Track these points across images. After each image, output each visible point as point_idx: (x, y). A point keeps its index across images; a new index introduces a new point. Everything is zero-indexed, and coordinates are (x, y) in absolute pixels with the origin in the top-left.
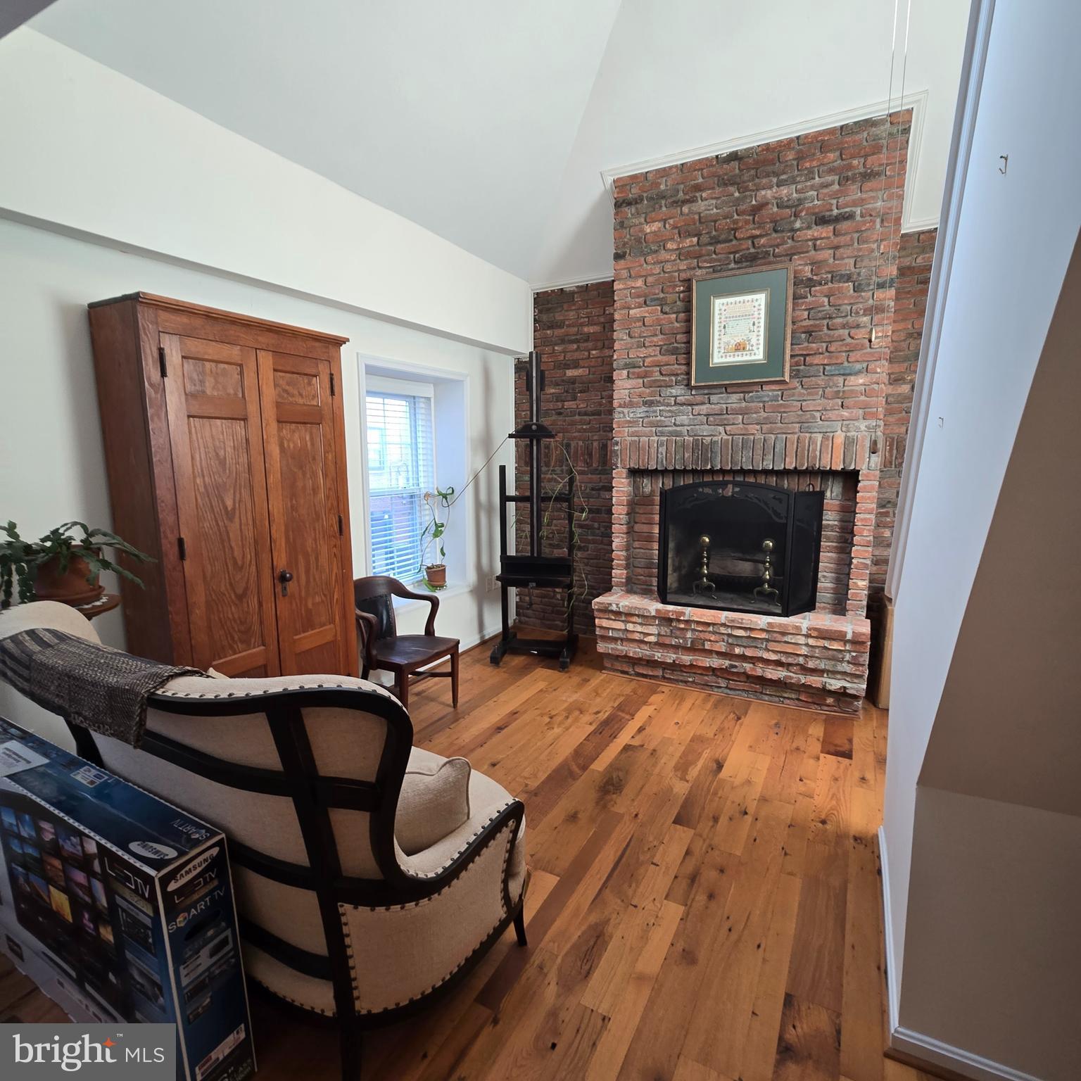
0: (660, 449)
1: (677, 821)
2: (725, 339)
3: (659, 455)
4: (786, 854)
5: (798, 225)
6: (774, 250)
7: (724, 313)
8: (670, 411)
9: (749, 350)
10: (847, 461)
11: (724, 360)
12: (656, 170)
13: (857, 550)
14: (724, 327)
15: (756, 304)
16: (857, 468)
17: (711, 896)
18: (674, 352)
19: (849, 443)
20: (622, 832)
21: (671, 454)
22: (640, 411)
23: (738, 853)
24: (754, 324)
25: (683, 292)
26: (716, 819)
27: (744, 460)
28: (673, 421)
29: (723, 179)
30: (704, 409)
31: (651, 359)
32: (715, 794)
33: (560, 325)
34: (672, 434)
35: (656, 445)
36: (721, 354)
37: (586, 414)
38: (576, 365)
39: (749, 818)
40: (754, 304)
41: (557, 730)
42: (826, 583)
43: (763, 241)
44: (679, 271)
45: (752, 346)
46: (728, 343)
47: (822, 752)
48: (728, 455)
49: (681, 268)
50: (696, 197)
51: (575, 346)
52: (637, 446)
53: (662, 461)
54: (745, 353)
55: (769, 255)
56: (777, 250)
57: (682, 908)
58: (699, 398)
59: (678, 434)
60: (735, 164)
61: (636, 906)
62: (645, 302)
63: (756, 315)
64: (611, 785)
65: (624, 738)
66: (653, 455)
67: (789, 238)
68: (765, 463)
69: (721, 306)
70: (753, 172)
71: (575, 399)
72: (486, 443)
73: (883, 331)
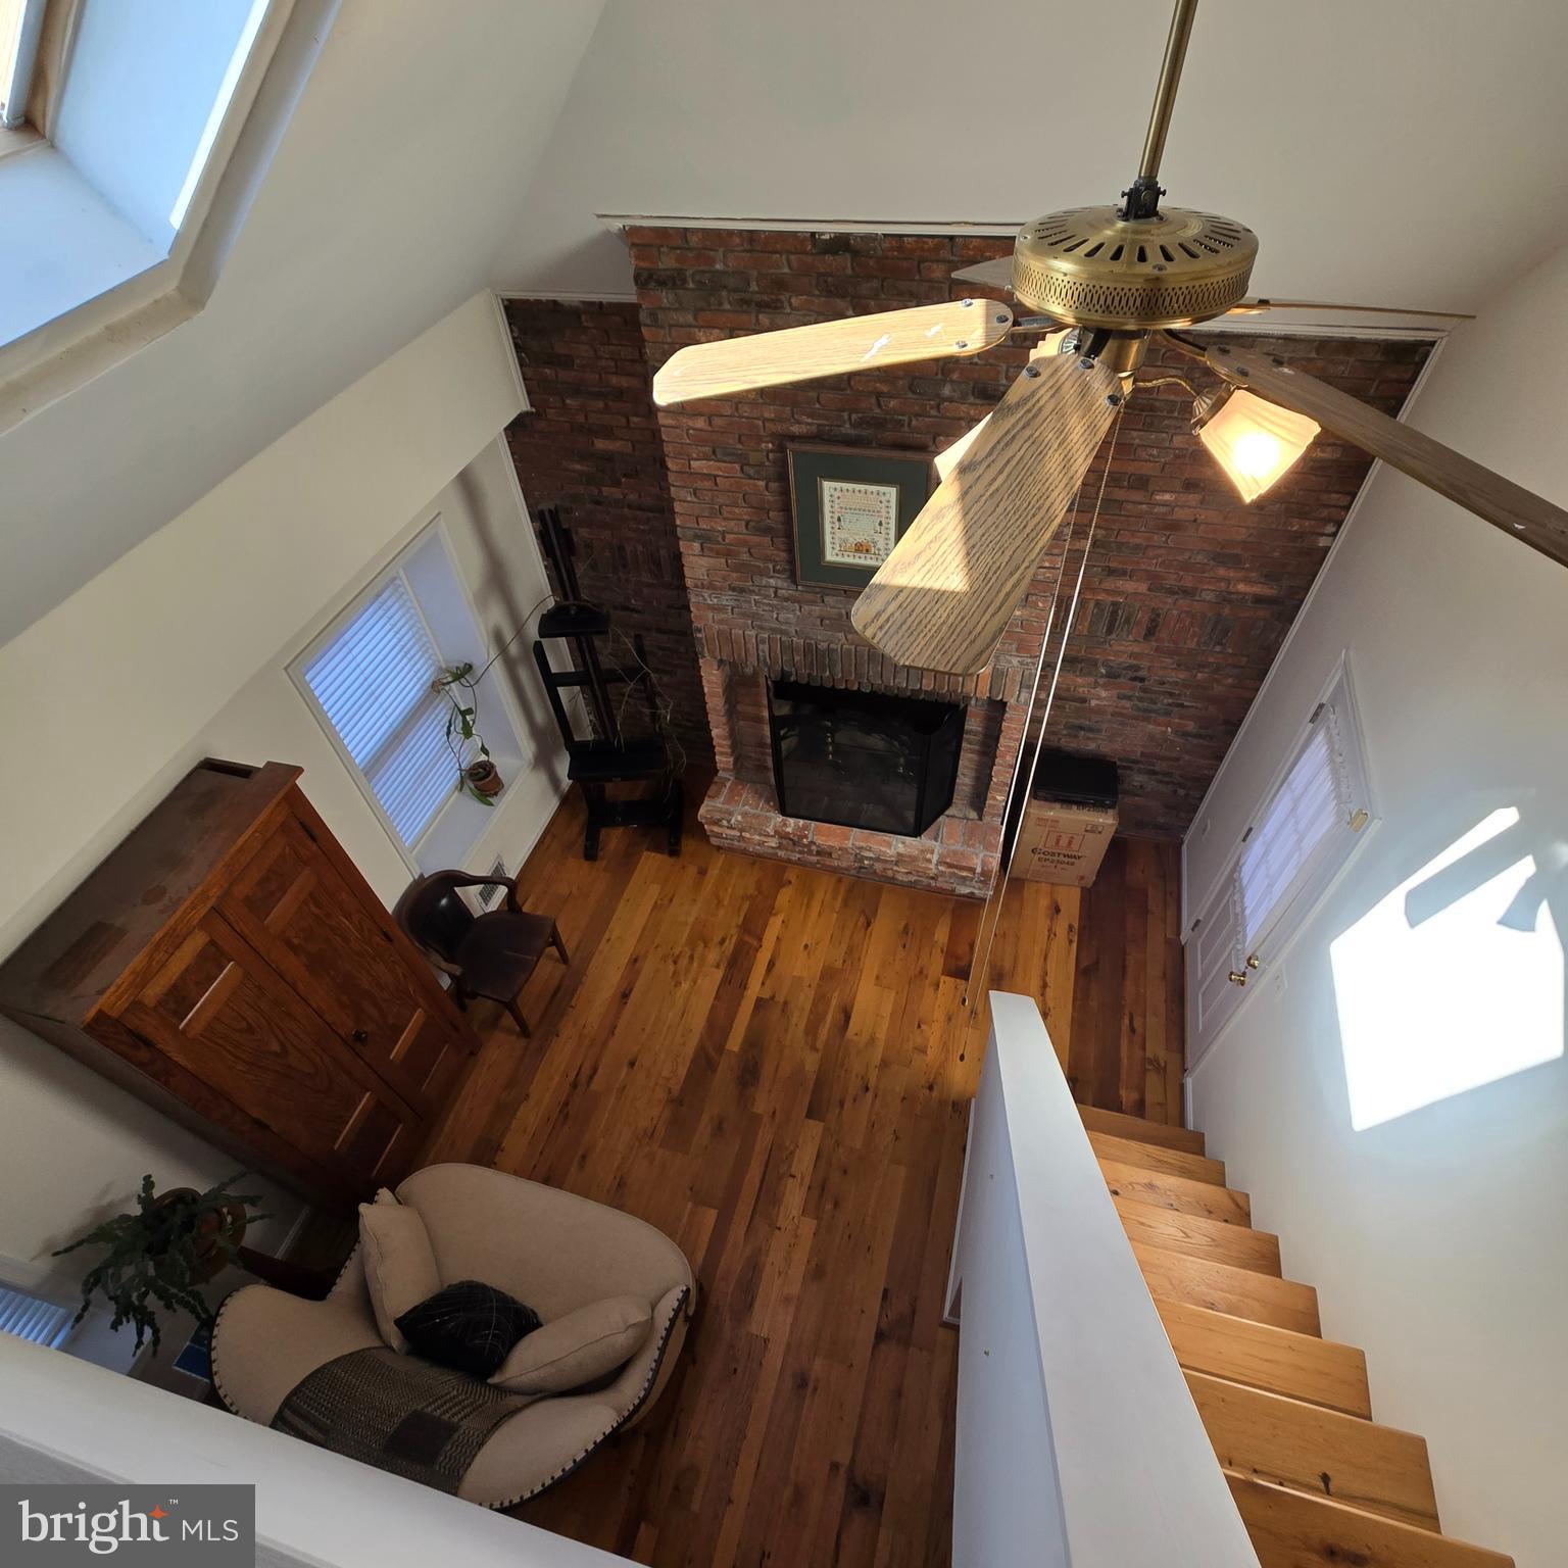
0: (761, 647)
1: (810, 1115)
2: (840, 534)
3: (761, 654)
4: (897, 1138)
5: (947, 391)
6: (911, 420)
7: (837, 501)
8: (769, 604)
9: (875, 554)
10: (994, 692)
11: (839, 559)
12: (703, 230)
13: (999, 770)
14: (839, 520)
15: (883, 499)
16: (1005, 700)
17: (836, 1204)
18: (766, 531)
19: (998, 675)
20: (764, 1138)
21: (775, 653)
22: (727, 600)
23: (858, 1147)
24: (881, 524)
25: (772, 451)
26: (842, 1104)
27: (871, 673)
28: (775, 616)
29: (826, 281)
30: (817, 610)
31: (732, 536)
32: (843, 1065)
33: (566, 362)
34: (774, 630)
35: (754, 640)
36: (836, 551)
37: (640, 508)
38: (608, 433)
39: (870, 1095)
40: (880, 498)
41: (685, 986)
42: (965, 780)
43: (893, 403)
44: (765, 420)
45: (879, 550)
46: (845, 541)
47: (943, 974)
48: (851, 665)
49: (766, 415)
50: (782, 302)
51: (601, 405)
52: (726, 637)
53: (765, 659)
54: (868, 556)
55: (903, 425)
56: (914, 422)
57: (815, 1222)
58: (808, 596)
59: (782, 632)
60: (845, 260)
61: (779, 1229)
62: (714, 453)
63: (884, 514)
64: (749, 1074)
65: (754, 989)
66: (752, 651)
67: (932, 408)
68: (896, 681)
69: (832, 491)
70: (876, 283)
71: (617, 484)
72: (497, 579)
73: (1051, 562)
